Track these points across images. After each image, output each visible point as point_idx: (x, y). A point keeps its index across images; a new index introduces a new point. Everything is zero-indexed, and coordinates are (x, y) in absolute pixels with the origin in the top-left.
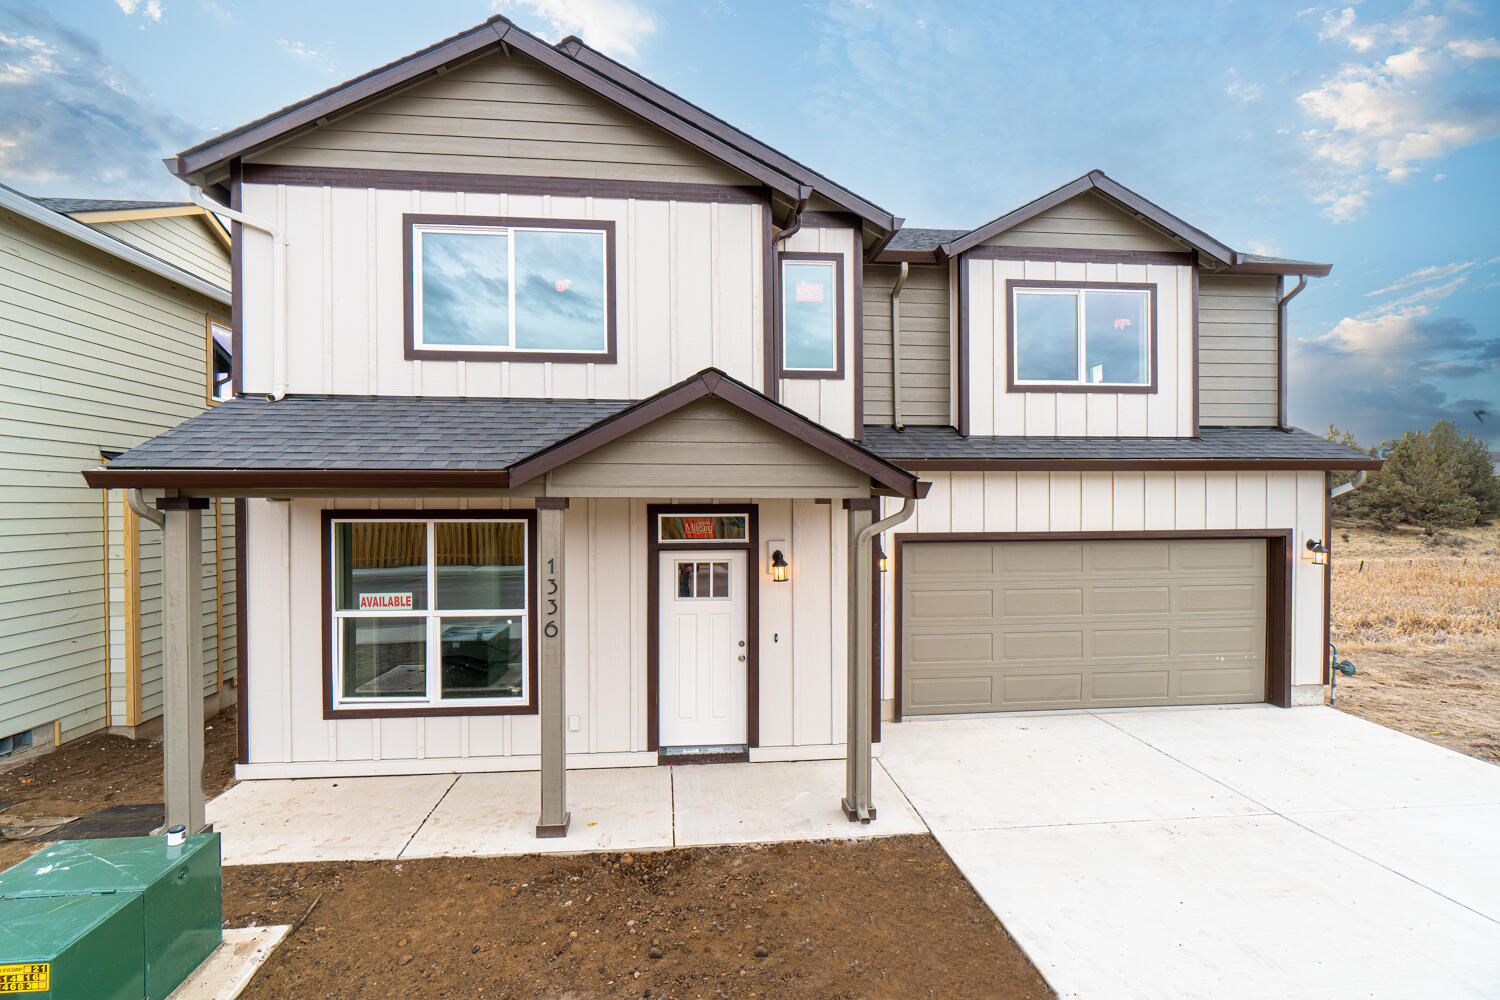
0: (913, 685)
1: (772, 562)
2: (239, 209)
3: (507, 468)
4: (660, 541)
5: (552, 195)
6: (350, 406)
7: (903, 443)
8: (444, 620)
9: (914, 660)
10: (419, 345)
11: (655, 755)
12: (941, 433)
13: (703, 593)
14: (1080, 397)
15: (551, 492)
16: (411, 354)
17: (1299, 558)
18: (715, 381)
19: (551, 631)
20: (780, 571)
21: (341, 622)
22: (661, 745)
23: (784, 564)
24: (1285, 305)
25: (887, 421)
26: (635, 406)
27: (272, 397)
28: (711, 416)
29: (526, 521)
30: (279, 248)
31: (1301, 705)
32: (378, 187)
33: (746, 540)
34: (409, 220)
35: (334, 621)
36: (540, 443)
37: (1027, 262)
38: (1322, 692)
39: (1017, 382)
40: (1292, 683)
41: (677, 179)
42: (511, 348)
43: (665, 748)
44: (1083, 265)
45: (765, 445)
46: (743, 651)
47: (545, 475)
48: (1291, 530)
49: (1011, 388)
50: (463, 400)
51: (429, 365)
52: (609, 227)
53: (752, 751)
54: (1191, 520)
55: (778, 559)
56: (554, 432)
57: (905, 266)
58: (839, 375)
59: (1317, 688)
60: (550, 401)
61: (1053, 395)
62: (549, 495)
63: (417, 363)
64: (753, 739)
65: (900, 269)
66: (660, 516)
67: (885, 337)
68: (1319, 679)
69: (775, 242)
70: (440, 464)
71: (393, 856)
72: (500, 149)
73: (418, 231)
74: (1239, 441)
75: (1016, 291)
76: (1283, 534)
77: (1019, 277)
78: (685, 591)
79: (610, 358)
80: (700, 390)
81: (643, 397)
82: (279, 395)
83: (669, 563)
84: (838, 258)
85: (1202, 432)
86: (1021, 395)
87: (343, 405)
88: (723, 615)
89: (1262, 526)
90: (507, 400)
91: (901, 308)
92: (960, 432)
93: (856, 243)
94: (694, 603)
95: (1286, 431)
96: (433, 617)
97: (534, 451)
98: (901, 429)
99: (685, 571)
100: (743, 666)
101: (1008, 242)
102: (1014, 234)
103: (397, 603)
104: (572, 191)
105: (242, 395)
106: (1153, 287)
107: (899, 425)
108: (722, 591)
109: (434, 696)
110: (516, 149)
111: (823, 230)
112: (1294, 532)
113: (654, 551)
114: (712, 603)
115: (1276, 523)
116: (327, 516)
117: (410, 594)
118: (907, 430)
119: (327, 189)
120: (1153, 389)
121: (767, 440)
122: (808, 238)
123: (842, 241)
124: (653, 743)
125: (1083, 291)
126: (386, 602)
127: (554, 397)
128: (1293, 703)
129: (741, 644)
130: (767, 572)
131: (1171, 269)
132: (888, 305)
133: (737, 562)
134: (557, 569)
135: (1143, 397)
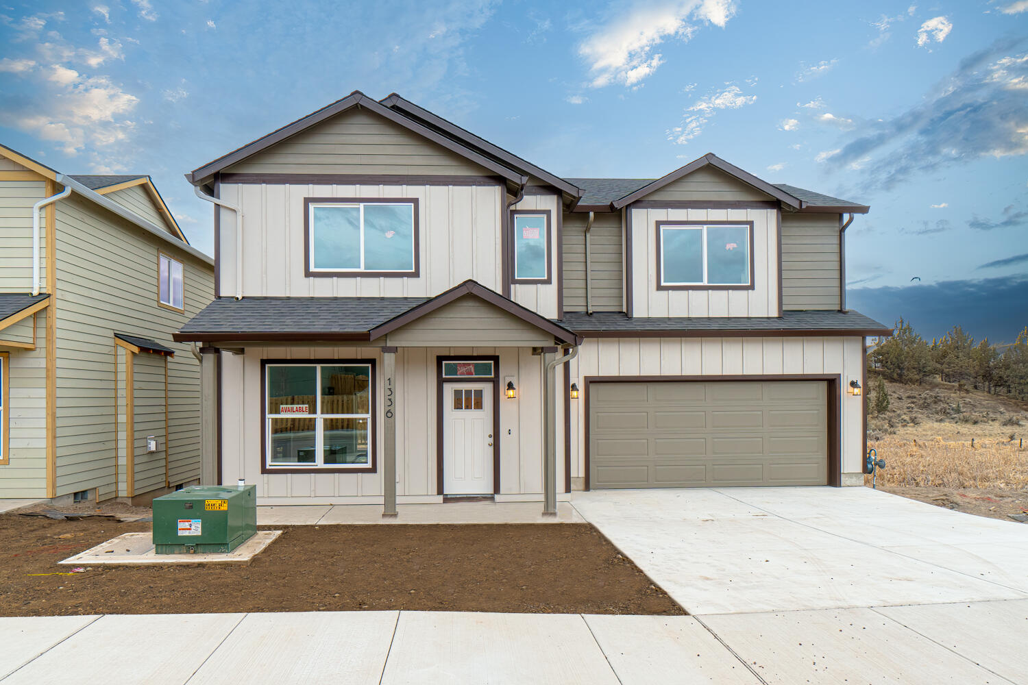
0: (598, 470)
1: (507, 387)
2: (219, 198)
3: (369, 331)
4: (444, 376)
5: (384, 185)
6: (279, 302)
7: (590, 322)
8: (325, 420)
9: (598, 455)
10: (312, 269)
11: (441, 497)
12: (616, 316)
13: (468, 407)
14: (704, 293)
15: (389, 344)
16: (308, 274)
17: (845, 392)
18: (472, 286)
19: (389, 415)
20: (511, 393)
21: (270, 420)
22: (445, 493)
23: (514, 389)
24: (844, 231)
25: (583, 309)
26: (430, 300)
27: (237, 298)
28: (470, 304)
29: (370, 365)
30: (240, 218)
31: (849, 486)
32: (291, 184)
33: (493, 376)
34: (307, 201)
35: (267, 420)
36: (383, 320)
37: (669, 210)
38: (863, 478)
39: (663, 284)
40: (842, 472)
41: (453, 173)
42: (362, 269)
43: (447, 495)
44: (705, 210)
45: (498, 319)
46: (491, 440)
47: (386, 335)
48: (840, 374)
49: (660, 288)
50: (336, 299)
51: (318, 280)
52: (415, 201)
53: (496, 496)
54: (773, 369)
55: (510, 386)
56: (388, 314)
57: (592, 214)
58: (548, 281)
59: (860, 475)
60: (383, 299)
61: (686, 292)
62: (388, 345)
63: (312, 278)
64: (497, 489)
65: (589, 216)
66: (444, 362)
67: (581, 257)
68: (860, 469)
69: (509, 206)
70: (336, 329)
71: (314, 523)
72: (356, 160)
73: (312, 207)
74: (808, 319)
75: (662, 228)
76: (833, 377)
77: (665, 219)
78: (458, 406)
79: (416, 274)
80: (464, 291)
81: (433, 296)
82: (240, 298)
83: (449, 389)
84: (548, 213)
85: (784, 314)
86: (666, 292)
87: (274, 302)
88: (479, 420)
89: (820, 372)
90: (359, 299)
91: (591, 239)
92: (627, 315)
93: (558, 204)
94: (464, 413)
95: (845, 313)
96: (320, 418)
97: (380, 323)
98: (591, 314)
99: (458, 394)
100: (492, 448)
101: (656, 198)
102: (662, 193)
103: (300, 410)
104: (395, 182)
105: (220, 297)
106: (751, 223)
107: (589, 312)
108: (479, 405)
109: (320, 462)
110: (365, 160)
111: (539, 197)
112: (842, 376)
113: (441, 382)
114: (473, 414)
115: (830, 370)
116: (264, 362)
117: (307, 406)
118: (594, 315)
119: (264, 185)
120: (752, 287)
121: (500, 316)
122: (530, 201)
123: (550, 203)
124: (440, 490)
125: (705, 227)
126: (295, 410)
127: (386, 296)
128: (842, 485)
129: (490, 436)
130: (505, 394)
131: (763, 212)
132: (584, 237)
133: (487, 389)
134: (392, 383)
135: (745, 292)
